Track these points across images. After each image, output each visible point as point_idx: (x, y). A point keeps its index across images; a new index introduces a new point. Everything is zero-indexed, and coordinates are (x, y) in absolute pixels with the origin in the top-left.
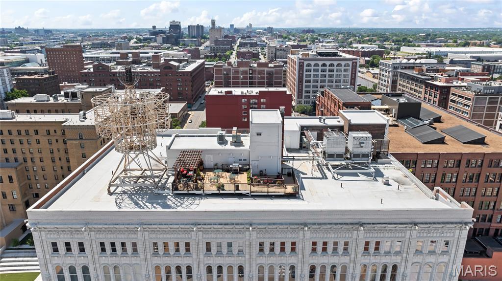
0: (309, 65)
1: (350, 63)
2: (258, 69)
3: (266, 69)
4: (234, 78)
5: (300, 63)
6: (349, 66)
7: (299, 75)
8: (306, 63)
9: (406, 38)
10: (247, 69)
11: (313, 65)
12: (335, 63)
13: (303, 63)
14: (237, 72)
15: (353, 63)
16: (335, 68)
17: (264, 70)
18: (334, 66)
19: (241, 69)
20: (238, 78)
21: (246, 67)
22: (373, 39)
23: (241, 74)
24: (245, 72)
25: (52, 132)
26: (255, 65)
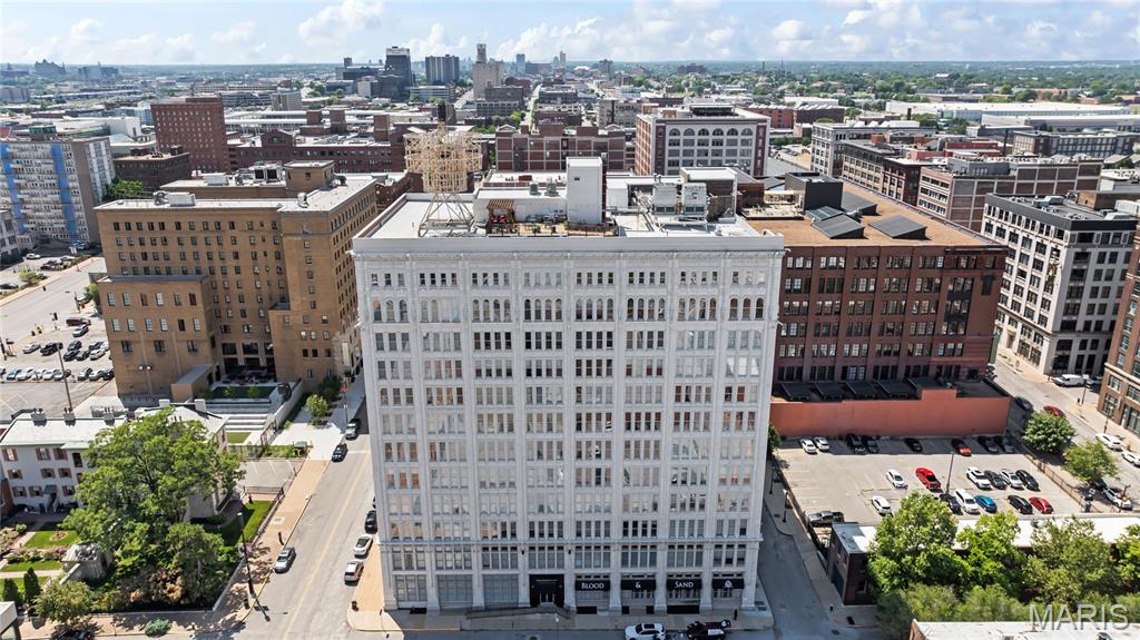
0: (675, 133)
1: (753, 128)
2: (578, 139)
3: (593, 139)
4: (534, 156)
5: (657, 128)
6: (751, 134)
7: (656, 152)
8: (669, 128)
9: (901, 84)
10: (559, 138)
11: (682, 132)
12: (726, 129)
13: (664, 128)
14: (539, 145)
15: (758, 127)
16: (725, 138)
17: (590, 141)
18: (722, 134)
19: (547, 139)
20: (541, 156)
21: (557, 135)
22: (830, 85)
23: (547, 149)
24: (553, 145)
25: (256, 226)
26: (574, 132)
